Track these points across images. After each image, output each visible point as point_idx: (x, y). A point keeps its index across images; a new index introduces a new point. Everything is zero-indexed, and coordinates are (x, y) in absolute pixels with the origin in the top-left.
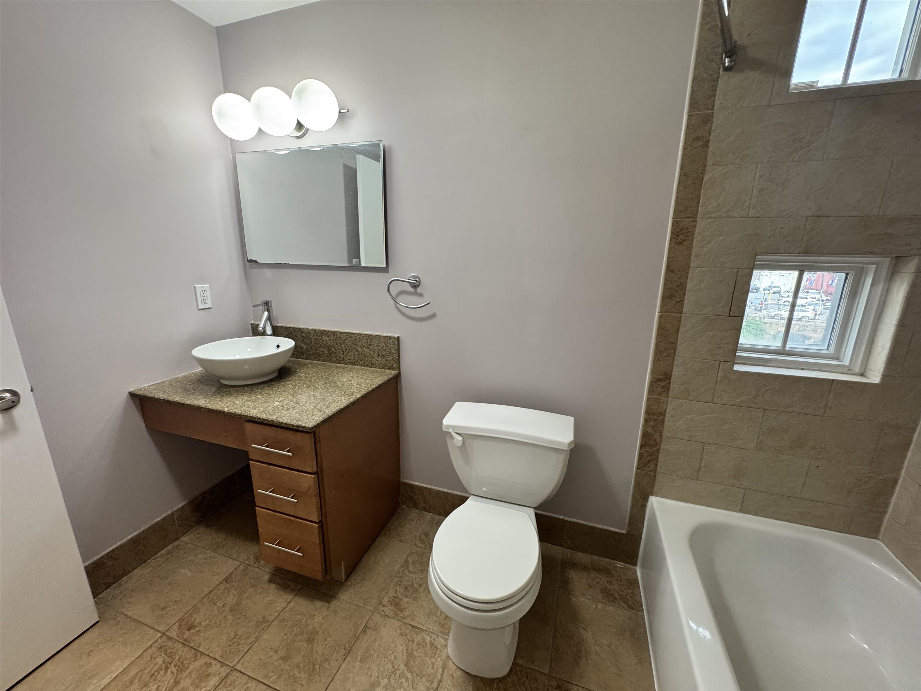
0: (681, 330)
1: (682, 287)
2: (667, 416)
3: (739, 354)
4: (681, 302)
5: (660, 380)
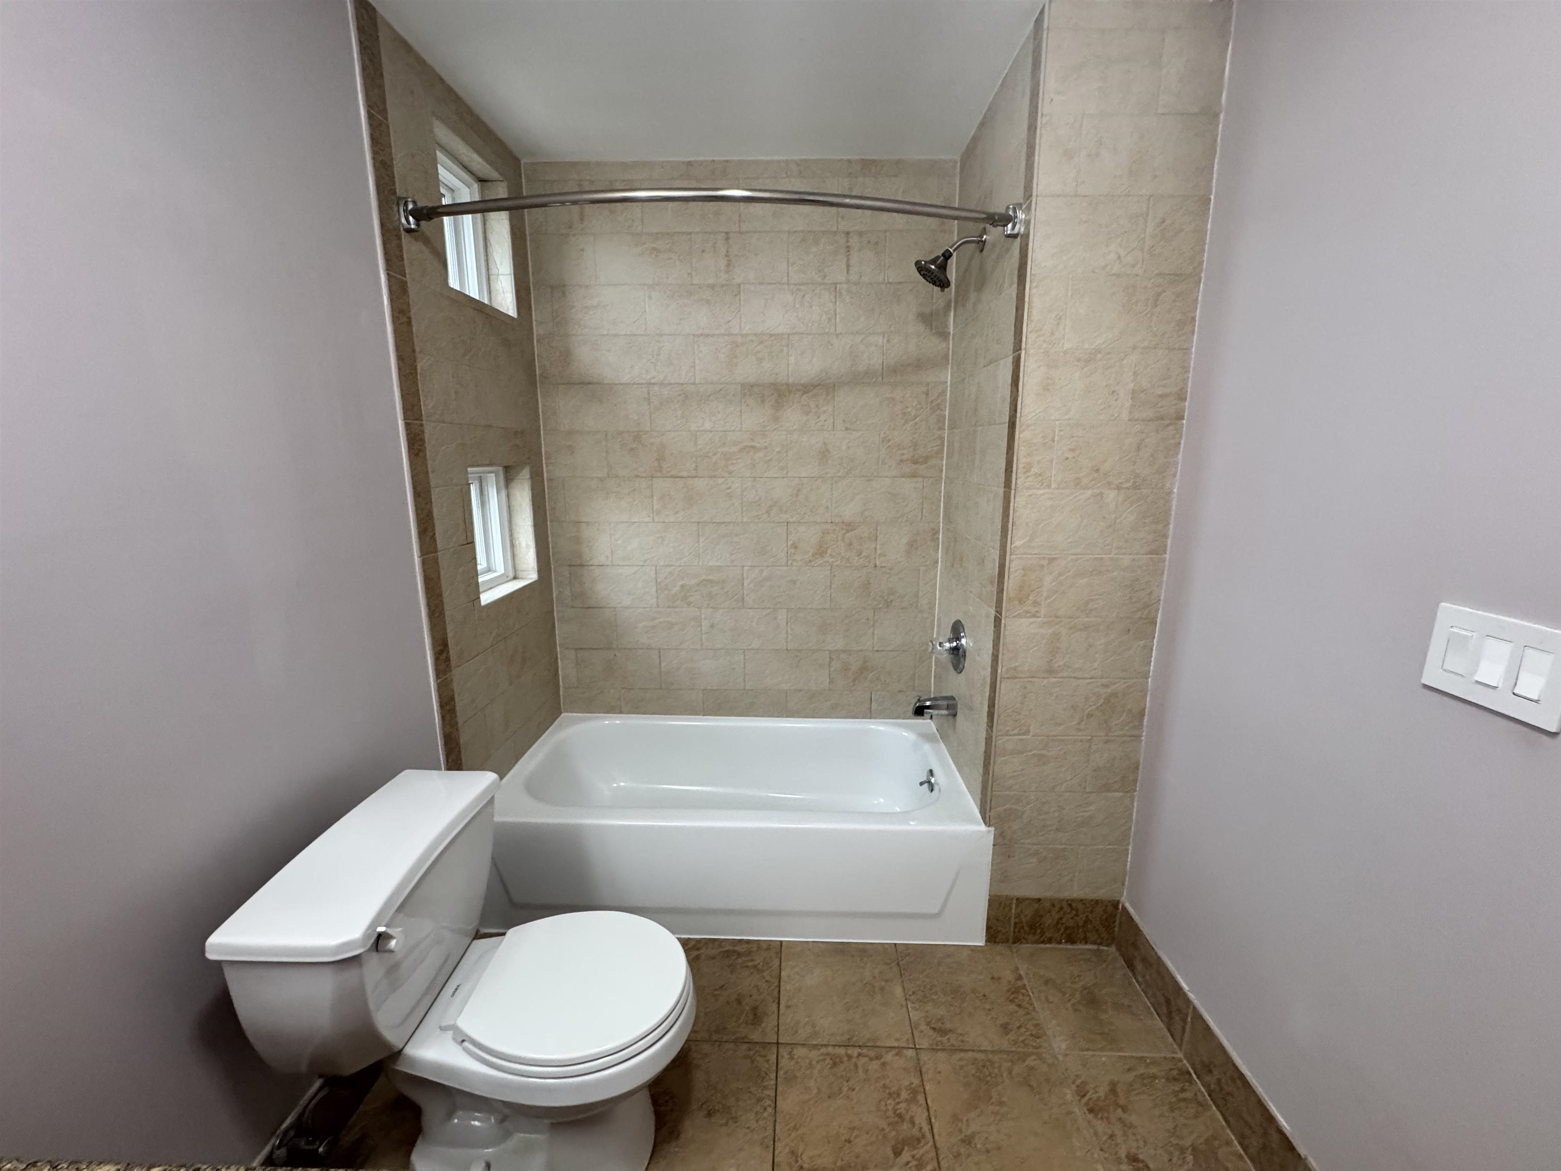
0: (441, 573)
1: (430, 515)
2: (456, 696)
3: (481, 585)
4: (433, 538)
5: (442, 652)
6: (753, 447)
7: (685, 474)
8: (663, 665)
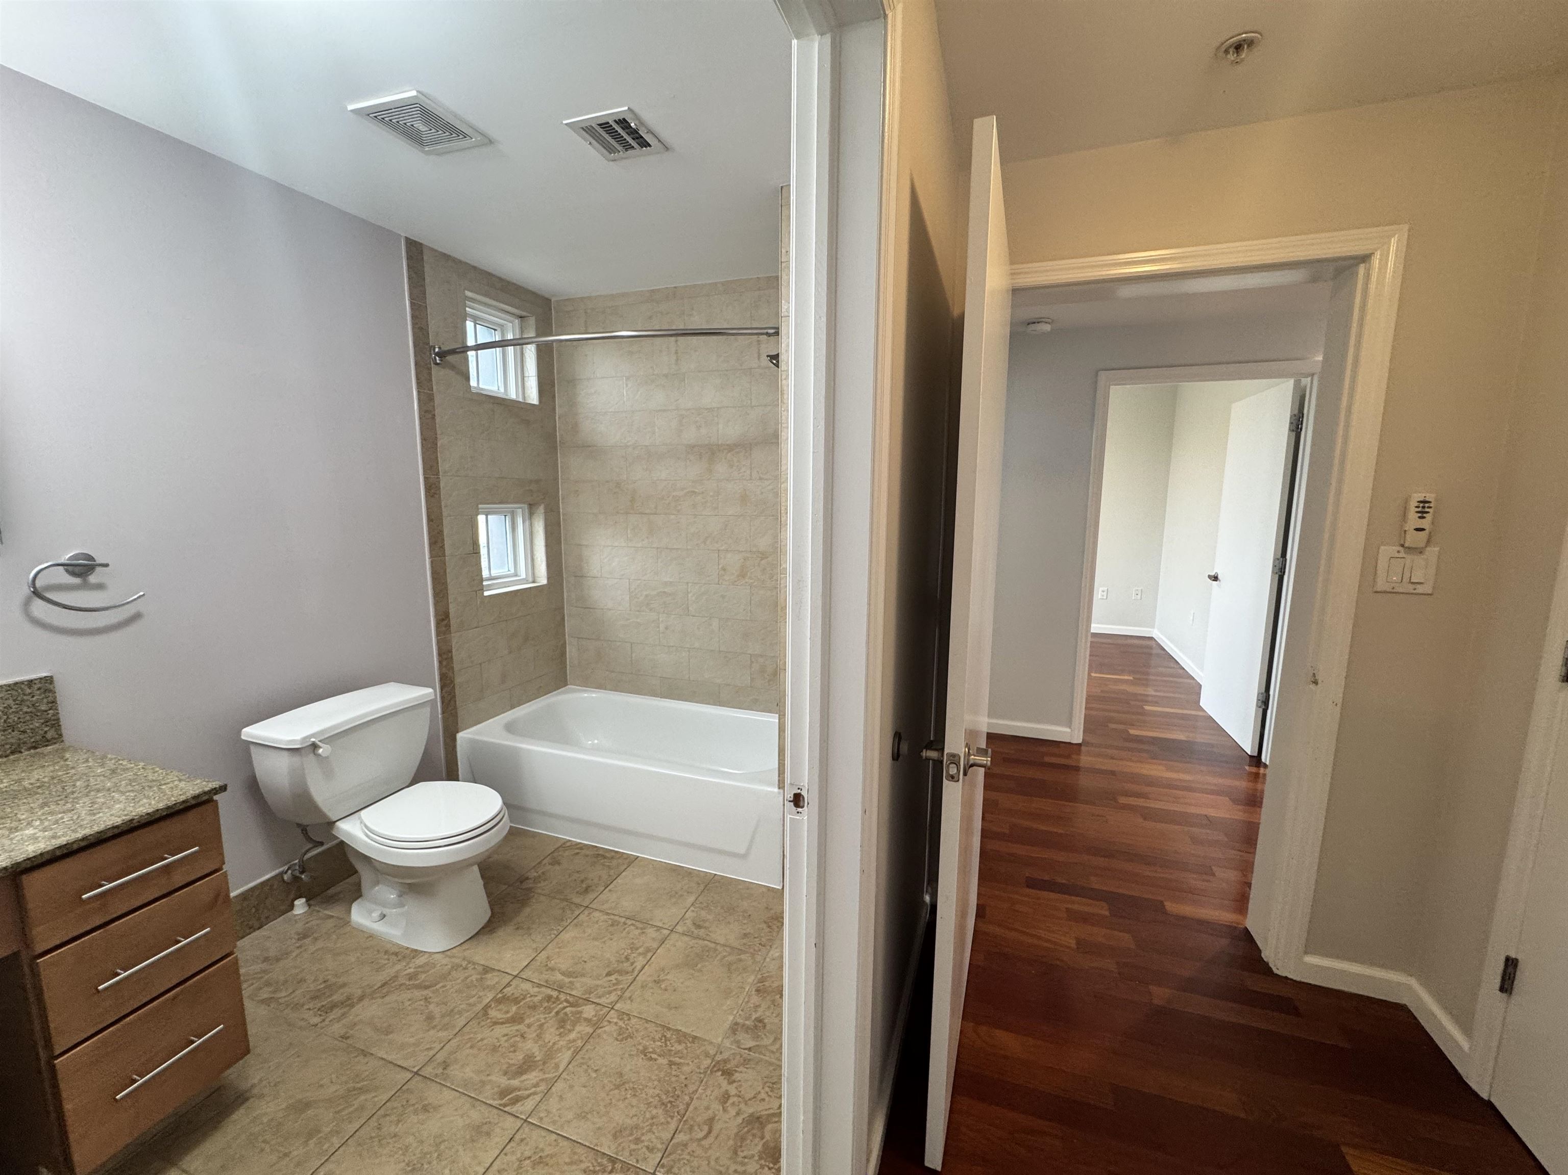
0: (448, 571)
1: (441, 532)
2: (454, 651)
3: (485, 583)
4: (443, 547)
5: (443, 620)
6: (694, 492)
7: (647, 511)
8: (634, 655)
